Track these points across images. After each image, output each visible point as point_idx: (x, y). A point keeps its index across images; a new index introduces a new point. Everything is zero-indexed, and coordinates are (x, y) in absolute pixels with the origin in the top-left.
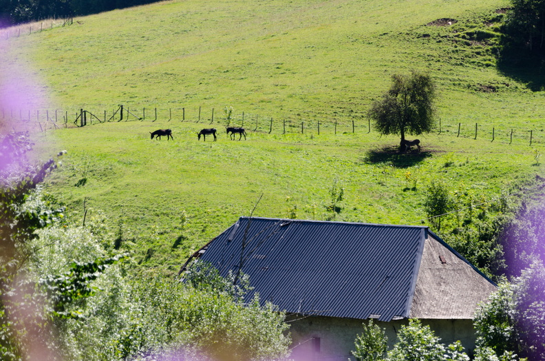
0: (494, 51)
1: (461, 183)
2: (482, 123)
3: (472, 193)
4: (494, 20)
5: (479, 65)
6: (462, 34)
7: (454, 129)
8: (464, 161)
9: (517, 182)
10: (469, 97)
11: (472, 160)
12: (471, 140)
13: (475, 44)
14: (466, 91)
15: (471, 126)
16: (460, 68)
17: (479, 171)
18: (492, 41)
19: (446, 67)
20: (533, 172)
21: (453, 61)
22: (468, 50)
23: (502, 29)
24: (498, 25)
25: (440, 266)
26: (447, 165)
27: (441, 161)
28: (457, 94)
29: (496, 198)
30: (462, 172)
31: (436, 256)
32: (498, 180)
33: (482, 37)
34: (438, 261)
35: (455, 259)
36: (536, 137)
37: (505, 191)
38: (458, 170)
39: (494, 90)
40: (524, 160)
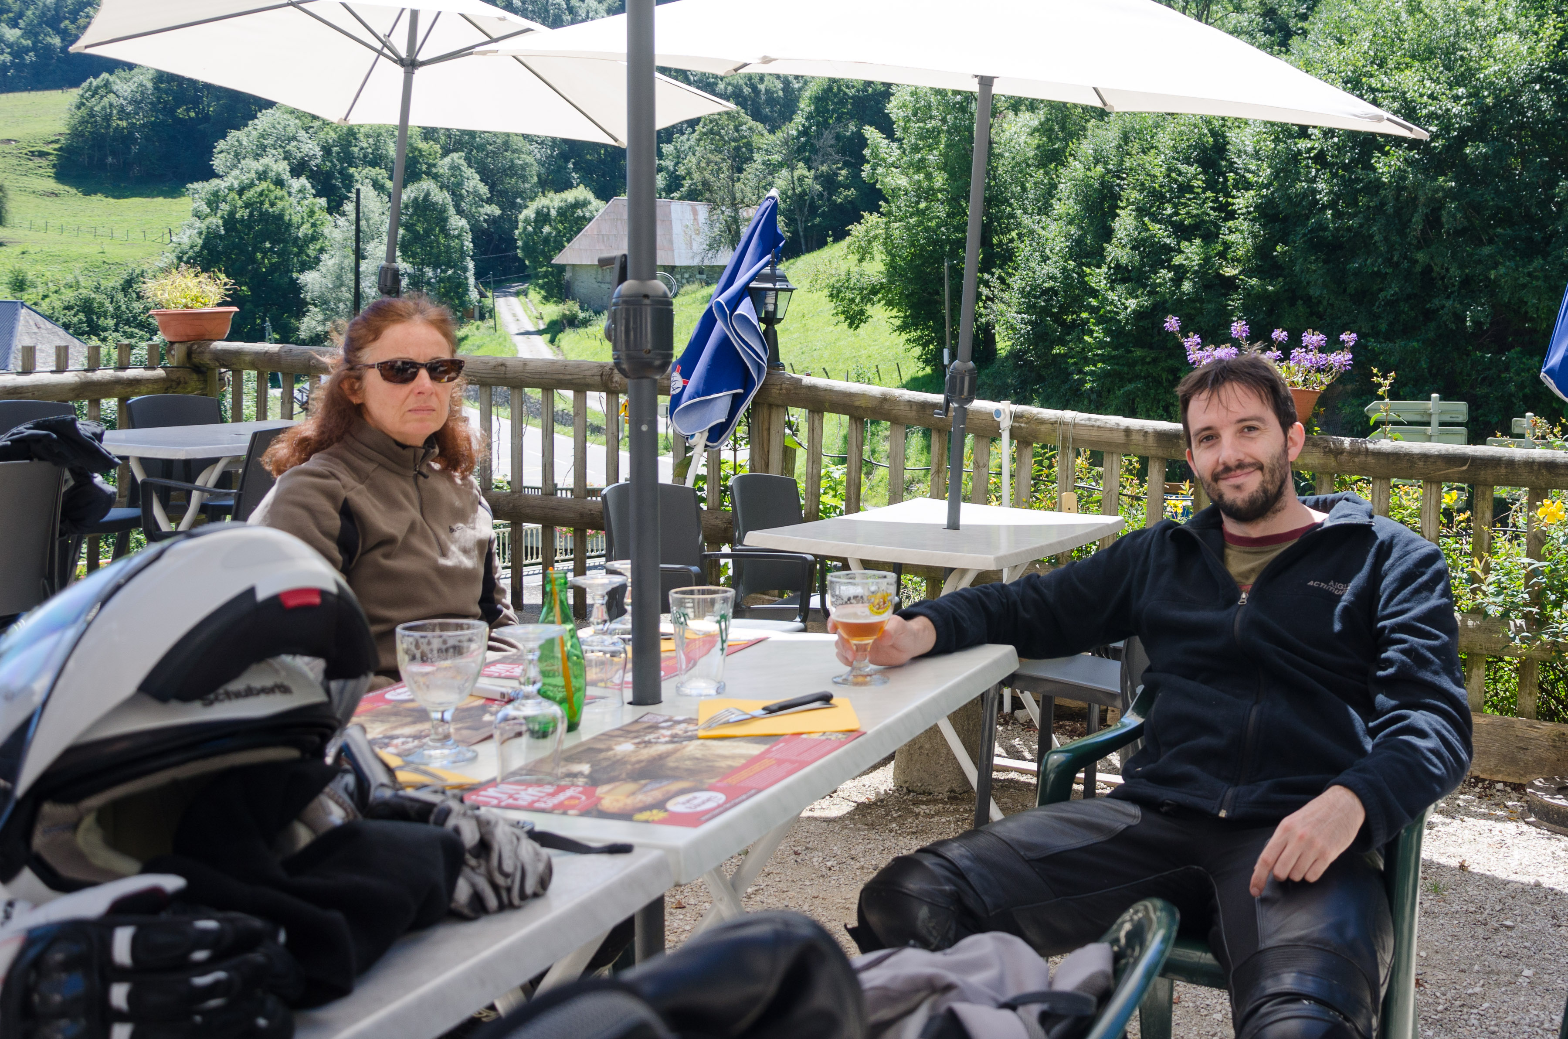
0: (54, 166)
1: (39, 267)
2: (50, 221)
3: (48, 274)
4: (52, 142)
5: (41, 176)
6: (24, 151)
7: (26, 225)
8: (38, 250)
9: (87, 265)
10: (34, 200)
11: (46, 249)
12: (42, 234)
13: (37, 160)
14: (32, 195)
15: (41, 222)
16: (25, 178)
17: (52, 258)
18: (51, 158)
19: (12, 177)
20: (101, 258)
21: (18, 172)
22: (31, 164)
23: (60, 149)
24: (57, 146)
25: (36, 330)
26: (23, 253)
27: (18, 250)
28: (23, 198)
29: (70, 278)
30: (38, 258)
31: (32, 323)
32: (70, 264)
33: (42, 154)
34: (34, 327)
35: (49, 325)
36: (98, 232)
37: (77, 272)
38: (34, 257)
39: (56, 195)
40: (91, 249)
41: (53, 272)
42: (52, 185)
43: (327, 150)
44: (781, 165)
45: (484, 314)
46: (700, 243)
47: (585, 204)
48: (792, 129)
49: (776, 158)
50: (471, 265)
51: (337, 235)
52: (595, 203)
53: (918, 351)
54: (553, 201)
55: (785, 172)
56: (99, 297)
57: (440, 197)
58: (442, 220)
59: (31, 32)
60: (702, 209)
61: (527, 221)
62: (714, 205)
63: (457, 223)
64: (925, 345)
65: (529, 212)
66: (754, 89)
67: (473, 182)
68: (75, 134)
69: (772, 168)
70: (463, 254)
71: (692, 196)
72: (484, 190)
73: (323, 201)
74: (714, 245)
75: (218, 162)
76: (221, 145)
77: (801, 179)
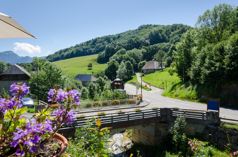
2: (96, 67)
7: (94, 67)
9: (98, 71)
13: (95, 61)
19: (93, 62)
23: (97, 60)
28: (94, 64)
30: (94, 70)
35: (94, 77)
36: (100, 67)
40: (99, 69)
41: (96, 71)
42: (97, 63)
43: (120, 58)
44: (167, 57)
45: (135, 75)
46: (157, 66)
47: (145, 62)
48: (168, 52)
49: (167, 56)
50: (133, 69)
51: (120, 67)
52: (146, 62)
53: (180, 78)
54: (142, 62)
55: (167, 58)
56: (99, 74)
57: (130, 62)
58: (130, 65)
59: (95, 49)
60: (158, 62)
61: (139, 65)
62: (159, 62)
63: (132, 65)
64: (181, 78)
65: (139, 64)
66: (165, 48)
67: (134, 61)
68: (98, 58)
69: (166, 57)
70: (132, 68)
71: (157, 61)
72: (135, 61)
73: (119, 63)
74: (159, 66)
75: (110, 60)
76: (110, 58)
77: (169, 58)
